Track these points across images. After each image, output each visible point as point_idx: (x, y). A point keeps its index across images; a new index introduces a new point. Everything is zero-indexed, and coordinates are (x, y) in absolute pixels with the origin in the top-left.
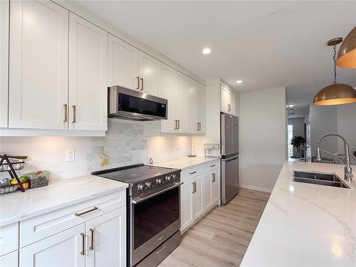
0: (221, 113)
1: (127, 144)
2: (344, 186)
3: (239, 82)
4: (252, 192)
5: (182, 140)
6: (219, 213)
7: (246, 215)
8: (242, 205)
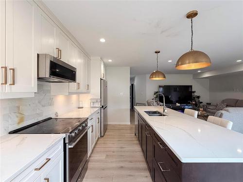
0: (101, 79)
1: (39, 102)
2: (164, 115)
3: (110, 61)
4: (114, 126)
5: (74, 97)
6: (103, 142)
7: (117, 139)
8: (110, 134)
